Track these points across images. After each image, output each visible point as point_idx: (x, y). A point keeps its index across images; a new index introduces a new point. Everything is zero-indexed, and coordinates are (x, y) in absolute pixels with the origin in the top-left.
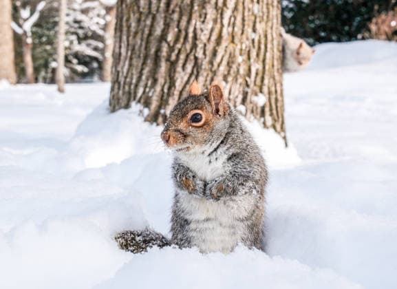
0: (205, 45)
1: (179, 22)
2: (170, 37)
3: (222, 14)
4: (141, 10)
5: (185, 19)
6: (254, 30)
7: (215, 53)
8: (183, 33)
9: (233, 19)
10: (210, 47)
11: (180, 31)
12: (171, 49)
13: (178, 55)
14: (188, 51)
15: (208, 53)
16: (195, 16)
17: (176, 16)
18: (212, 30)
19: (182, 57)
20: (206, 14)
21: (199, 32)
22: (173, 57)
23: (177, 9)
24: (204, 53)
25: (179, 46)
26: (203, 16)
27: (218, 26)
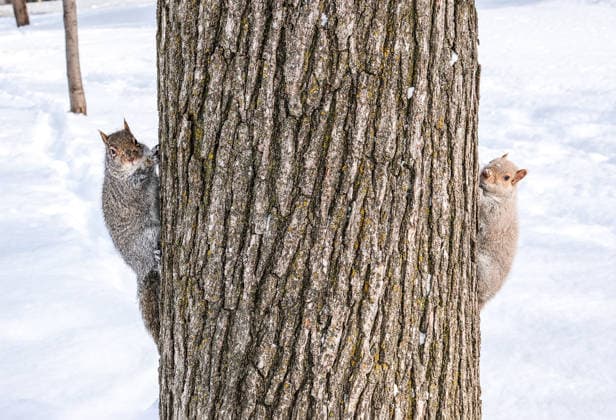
0: (329, 375)
1: (279, 332)
2: (263, 363)
3: (359, 314)
4: (207, 297)
5: (289, 327)
6: (423, 329)
7: (347, 389)
8: (287, 353)
9: (380, 318)
10: (338, 379)
11: (280, 349)
12: (266, 382)
13: (279, 394)
14: (298, 386)
15: (333, 389)
16: (309, 321)
17: (272, 322)
18: (341, 346)
19: (287, 397)
20: (330, 318)
21: (316, 351)
22: (270, 397)
23: (275, 309)
24: (327, 390)
25: (279, 377)
26: (324, 321)
27: (354, 336)
